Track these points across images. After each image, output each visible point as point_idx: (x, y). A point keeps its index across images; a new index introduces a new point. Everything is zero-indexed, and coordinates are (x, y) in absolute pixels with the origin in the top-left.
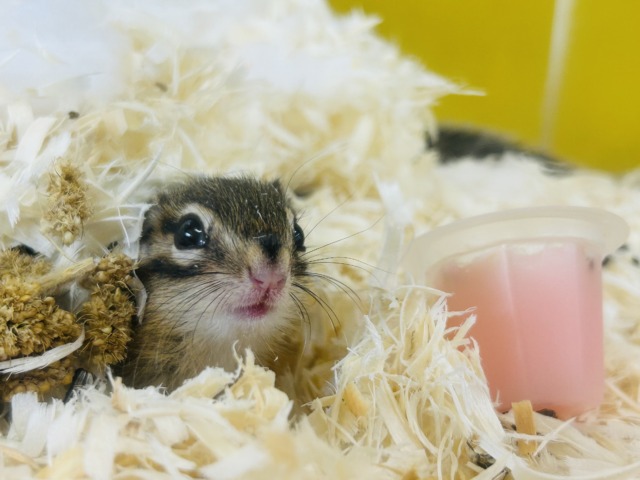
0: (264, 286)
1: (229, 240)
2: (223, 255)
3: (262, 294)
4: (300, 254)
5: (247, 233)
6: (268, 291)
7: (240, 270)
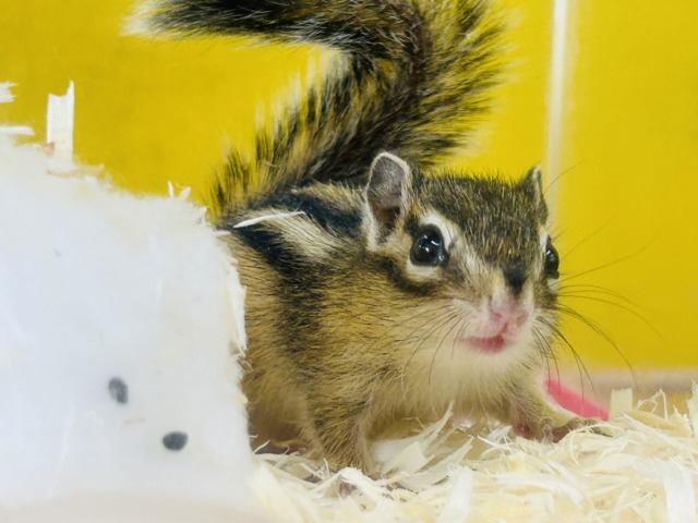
0: (504, 320)
1: (471, 262)
2: (462, 278)
3: (500, 327)
4: (551, 282)
5: (490, 258)
6: (506, 325)
7: (480, 296)
